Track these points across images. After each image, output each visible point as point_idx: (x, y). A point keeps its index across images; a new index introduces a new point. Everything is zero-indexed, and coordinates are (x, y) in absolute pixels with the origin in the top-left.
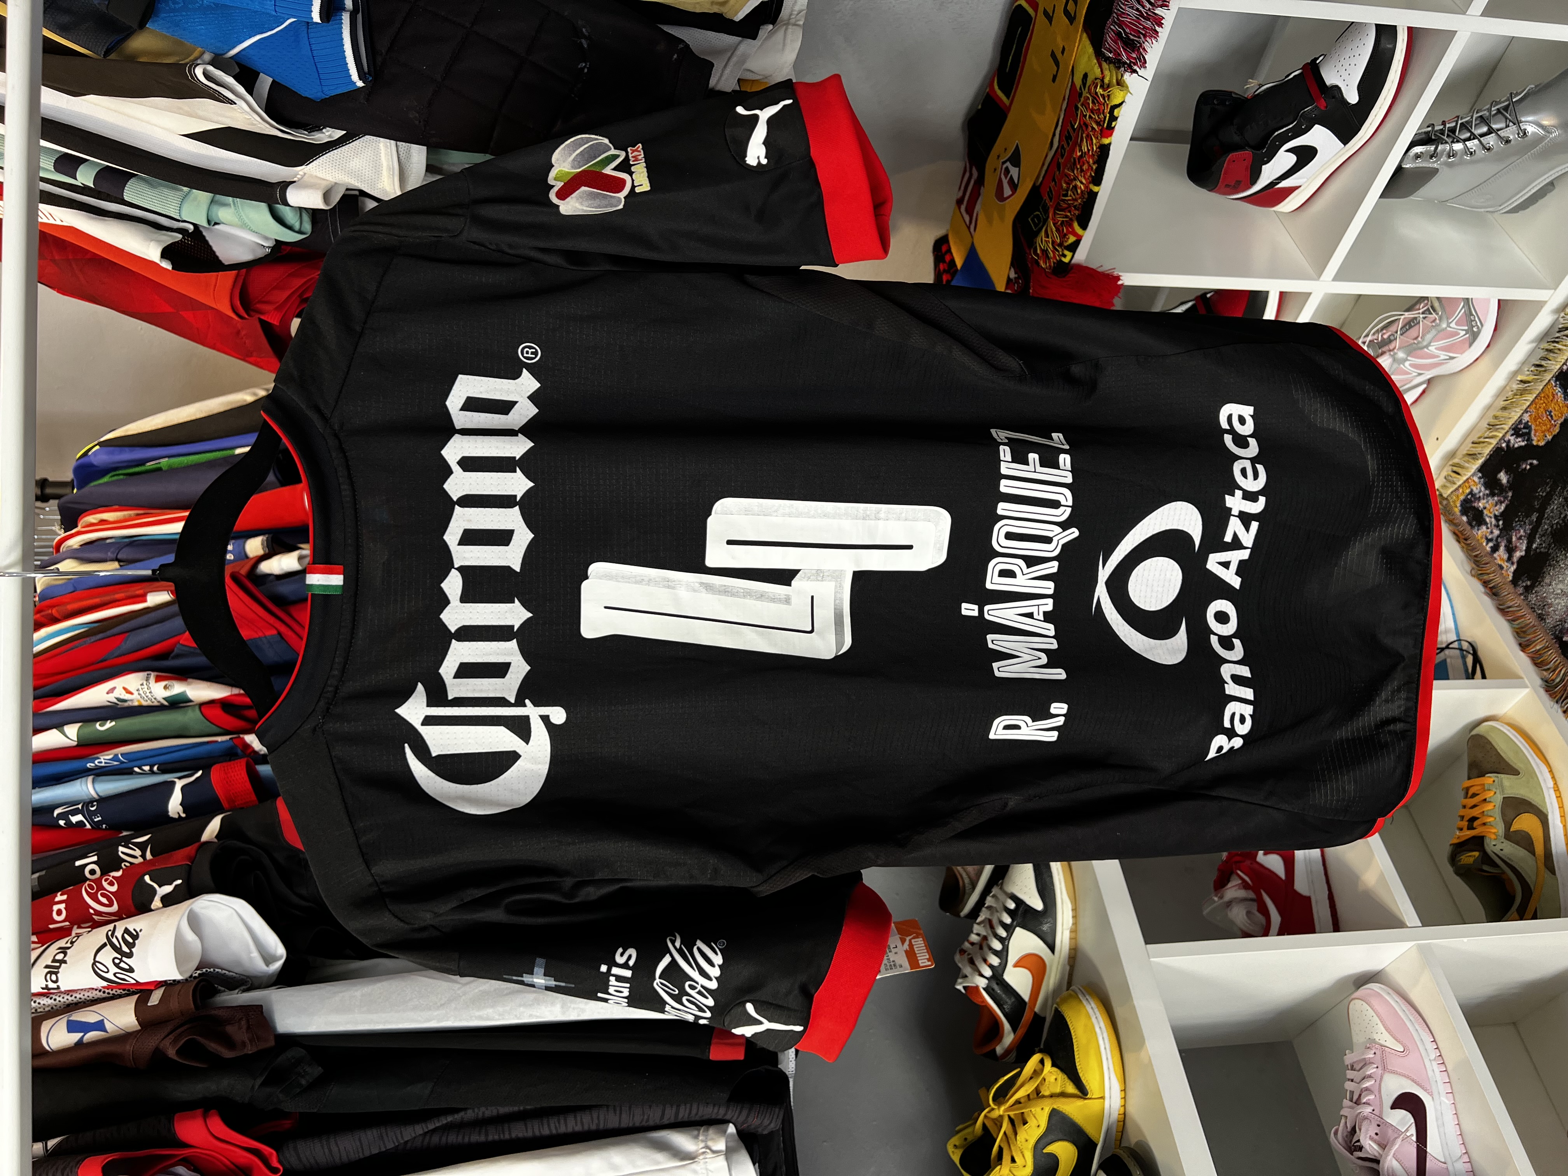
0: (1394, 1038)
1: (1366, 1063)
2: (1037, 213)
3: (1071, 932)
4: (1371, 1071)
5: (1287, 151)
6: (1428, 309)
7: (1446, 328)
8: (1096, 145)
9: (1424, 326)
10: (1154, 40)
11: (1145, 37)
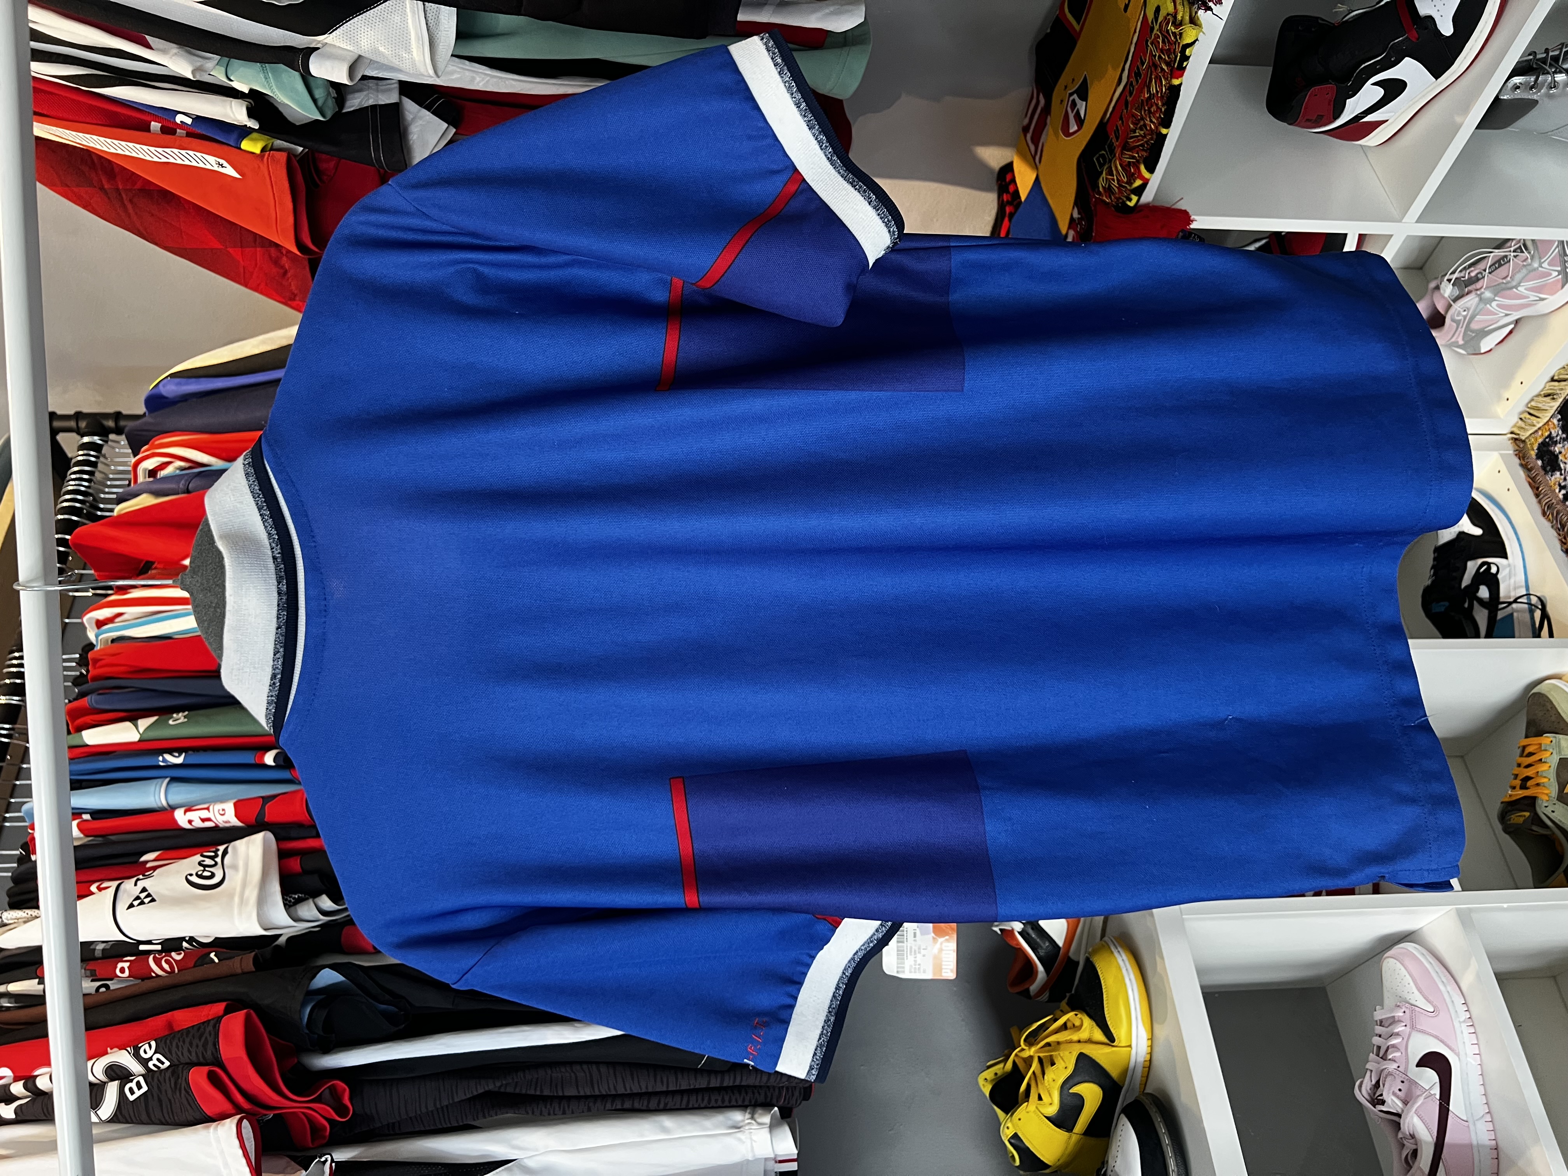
0: (1425, 998)
1: (1394, 1021)
2: (1103, 152)
4: (1399, 1029)
5: (1373, 84)
6: (1520, 246)
7: (1538, 268)
8: (1165, 87)
9: (1515, 264)
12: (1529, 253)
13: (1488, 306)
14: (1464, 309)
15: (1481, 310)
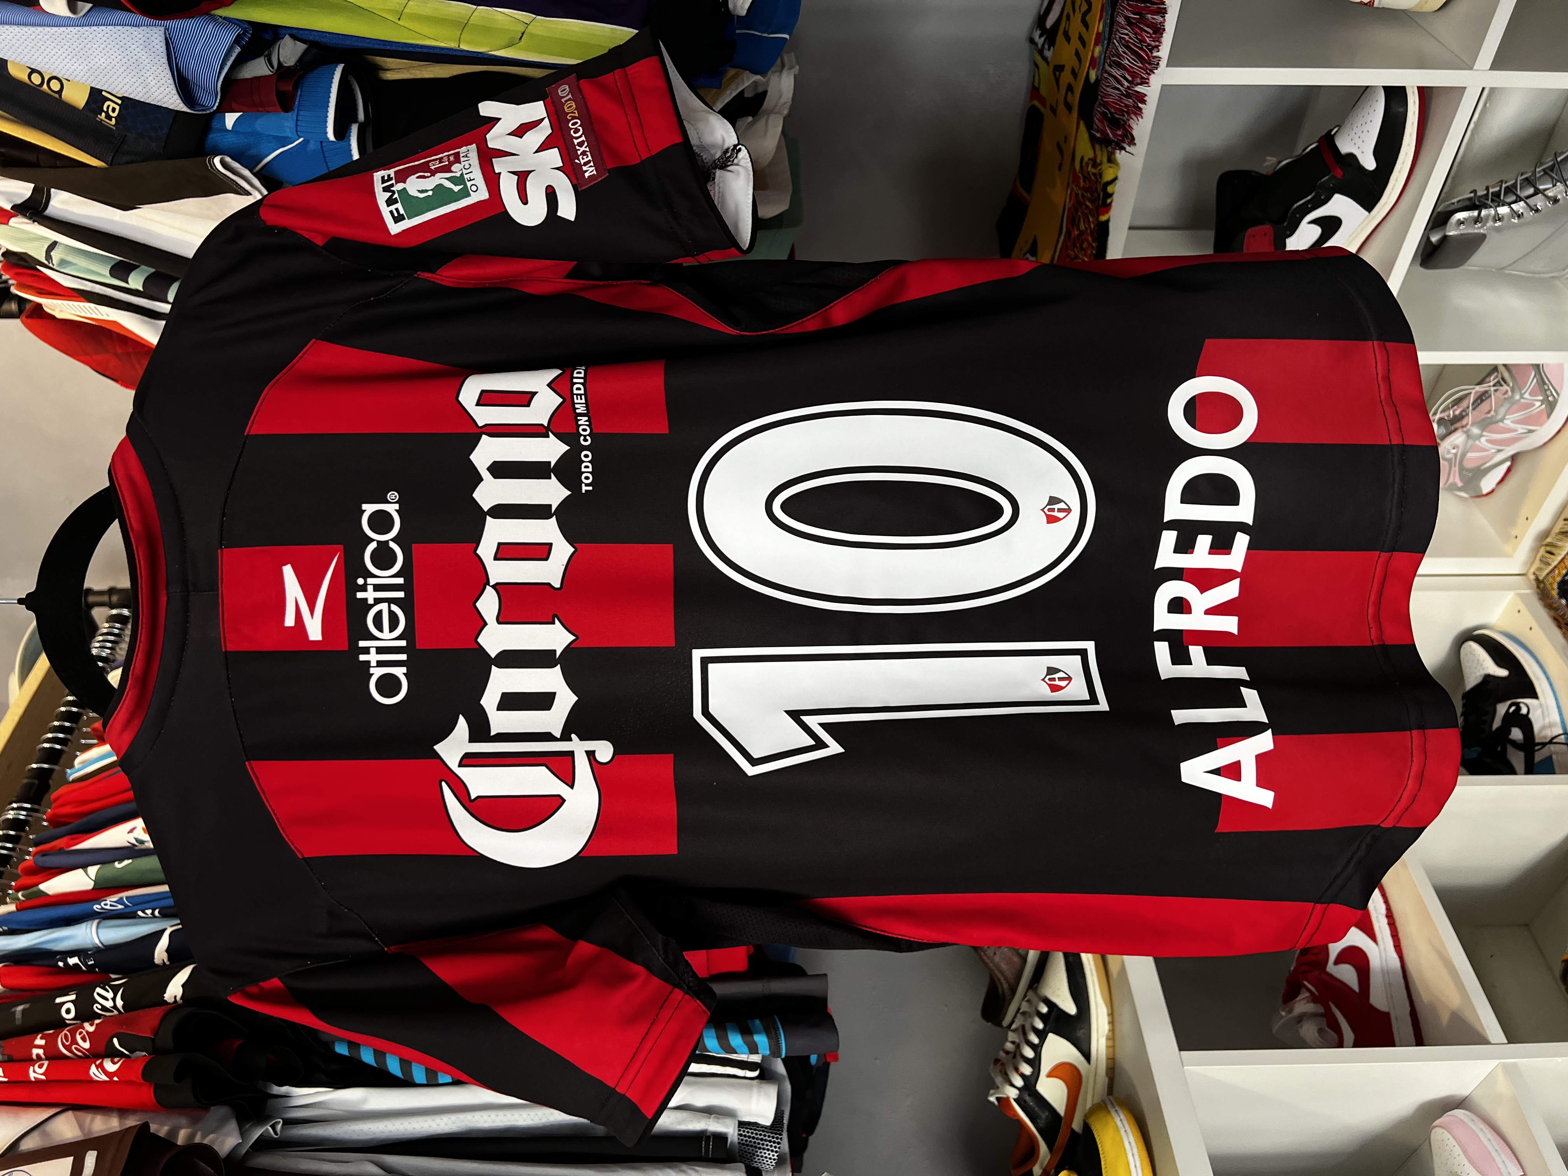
0: (1477, 1170)
3: (1108, 1039)
5: (1310, 222)
6: (1499, 382)
7: (1519, 400)
8: (1093, 223)
9: (1497, 399)
10: (1139, 118)
11: (1129, 114)
12: (1508, 385)
13: (1477, 442)
14: (1456, 445)
15: (1471, 446)
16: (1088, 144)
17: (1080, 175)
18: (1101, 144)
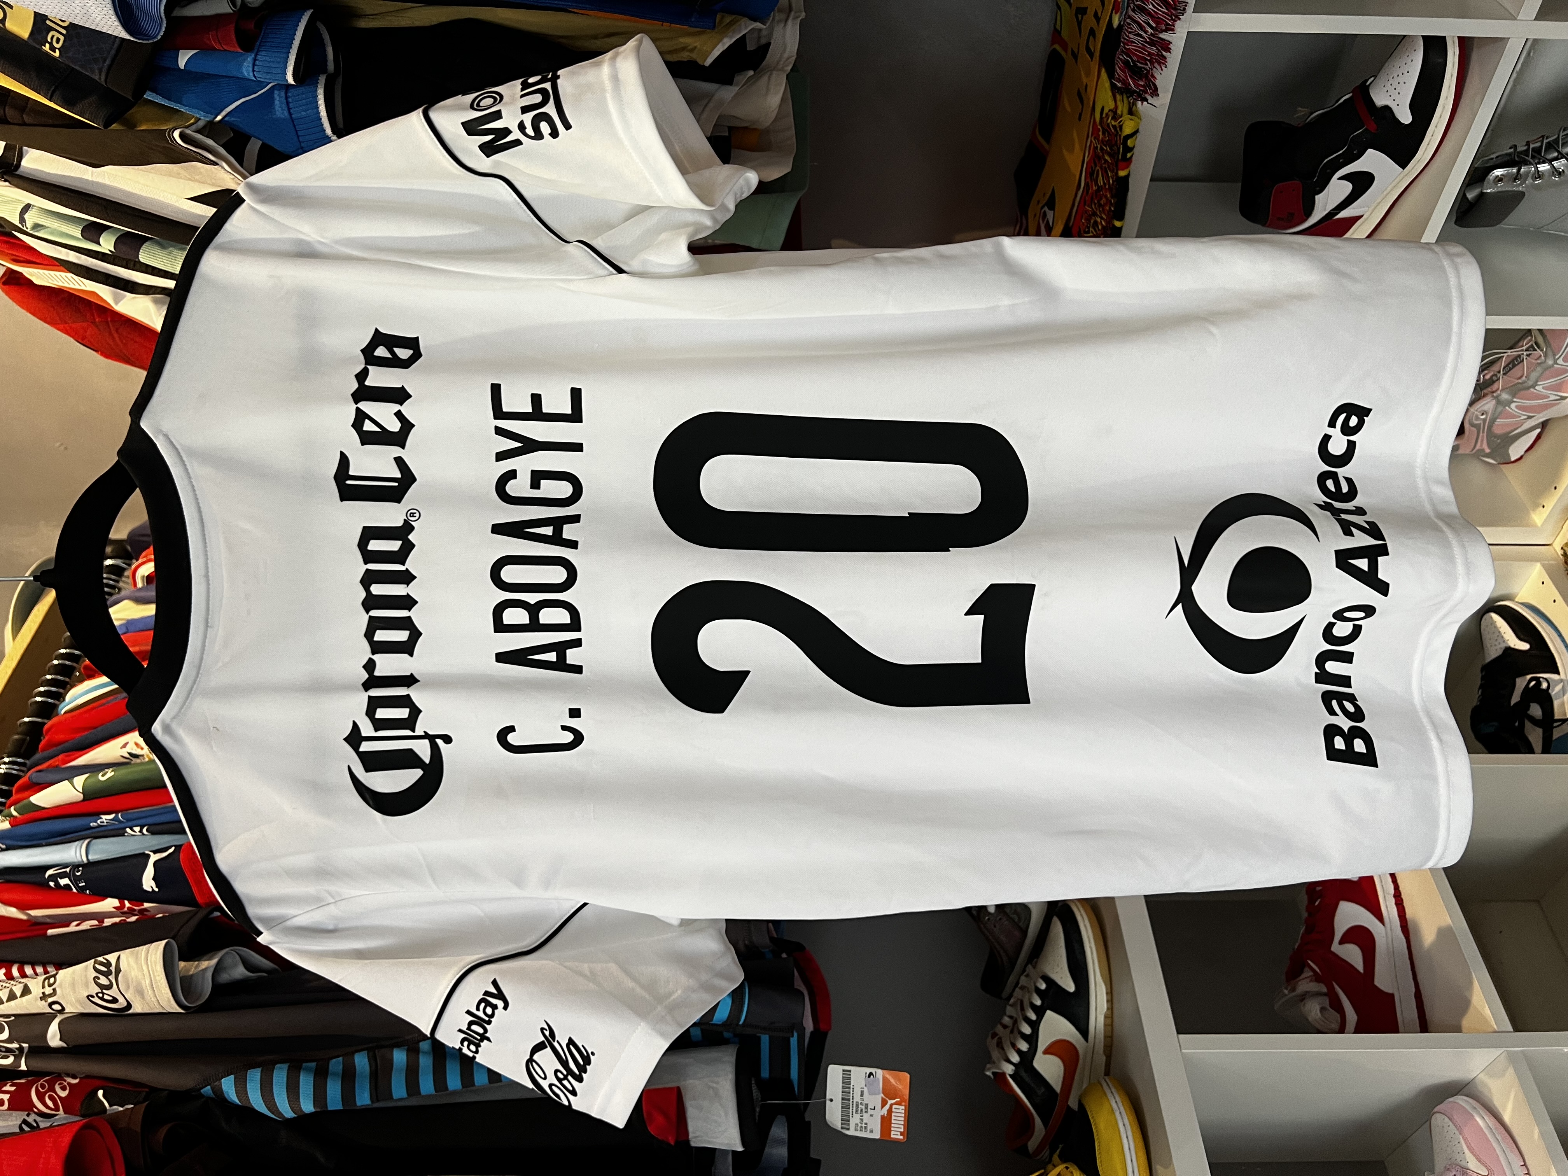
0: (1477, 1159)
3: (1106, 1017)
5: (1341, 178)
6: (1532, 345)
7: (1553, 365)
8: (1112, 179)
9: (1529, 364)
10: (1163, 68)
11: (1152, 63)
12: (1542, 350)
13: (1507, 408)
14: (1482, 412)
15: (1500, 413)
16: (1110, 94)
17: (1099, 127)
18: (1122, 94)
